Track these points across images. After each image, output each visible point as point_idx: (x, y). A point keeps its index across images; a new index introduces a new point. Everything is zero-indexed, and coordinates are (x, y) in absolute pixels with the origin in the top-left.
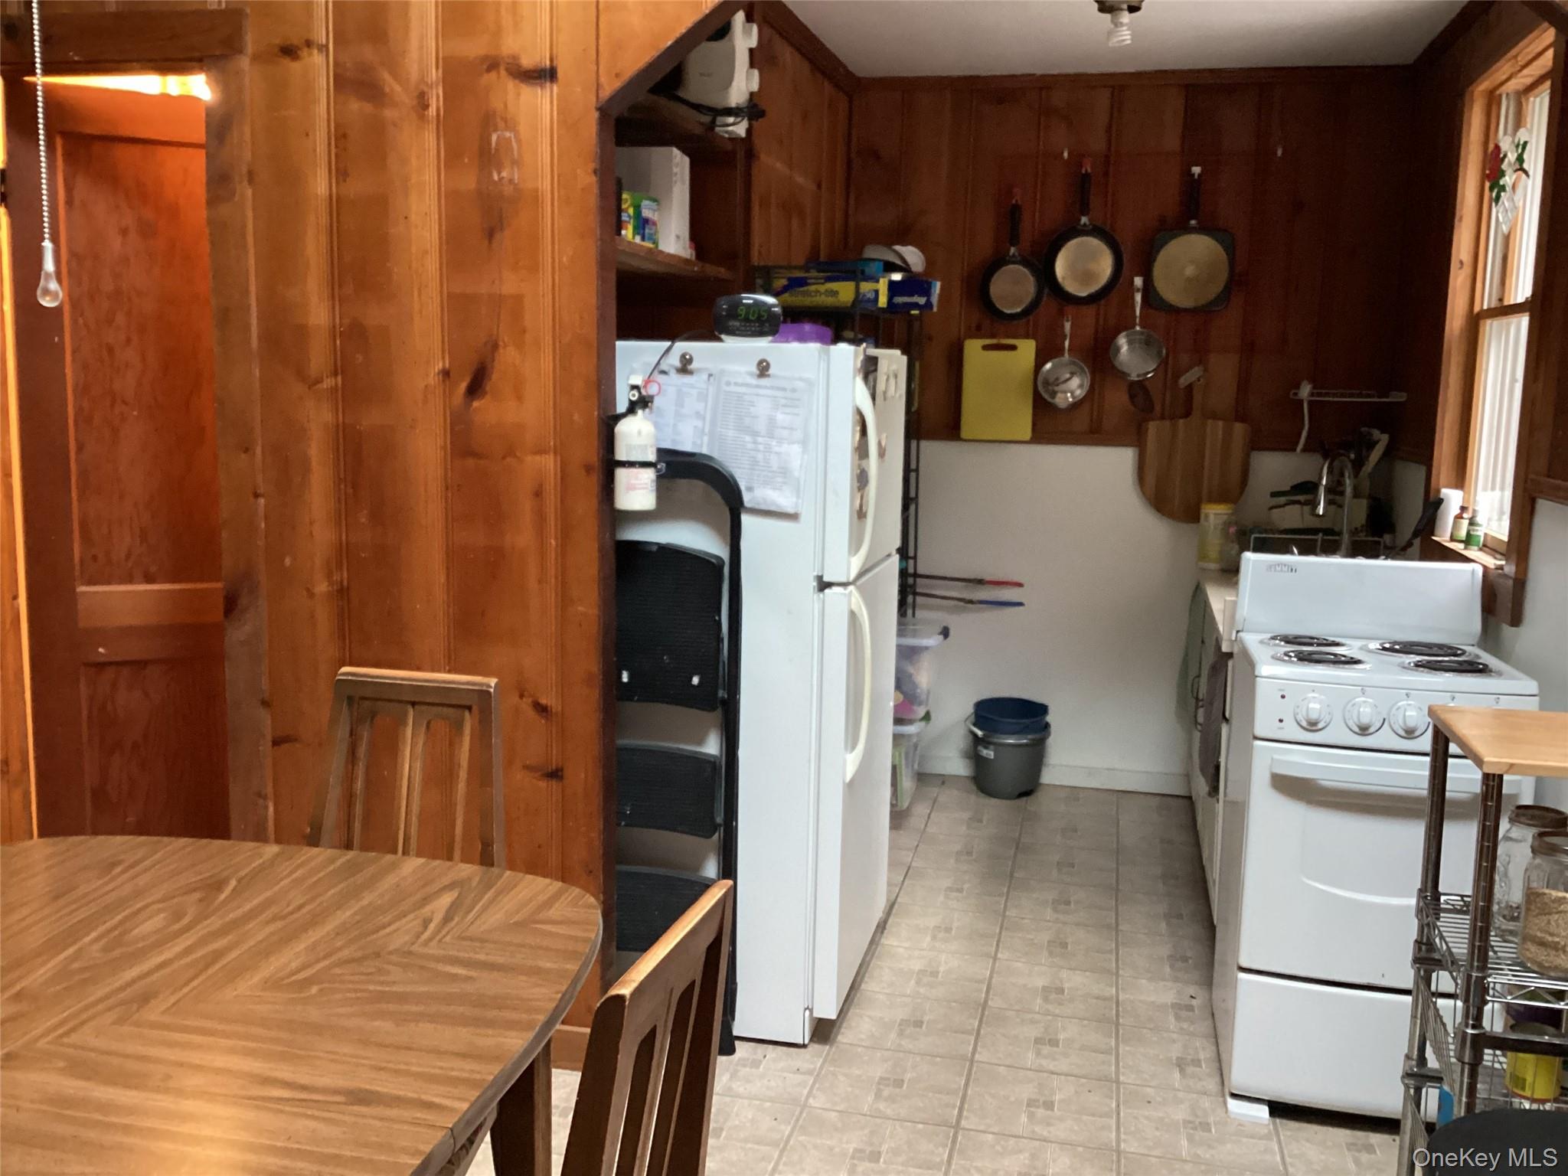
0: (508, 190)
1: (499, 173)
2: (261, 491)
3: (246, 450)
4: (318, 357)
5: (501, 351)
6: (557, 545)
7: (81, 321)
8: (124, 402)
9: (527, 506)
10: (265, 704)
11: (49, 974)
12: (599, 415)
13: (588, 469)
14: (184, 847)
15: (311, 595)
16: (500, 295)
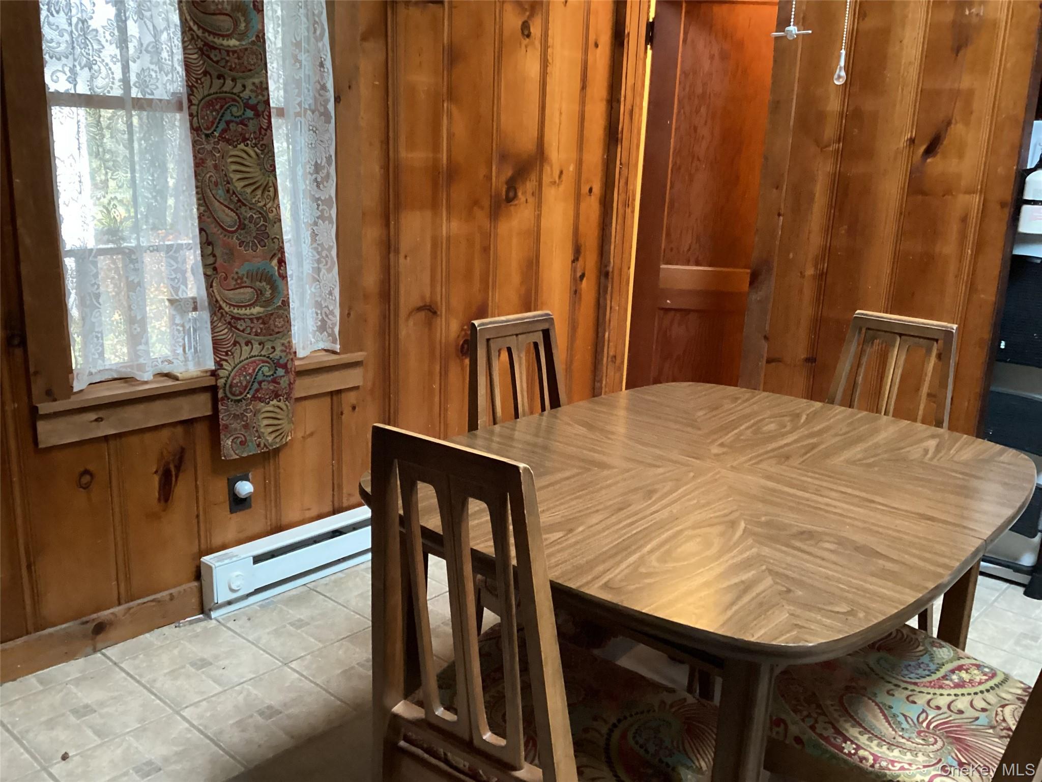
0: (975, 20)
1: (970, 10)
2: (782, 212)
3: (777, 188)
4: (830, 131)
5: (952, 126)
6: (972, 255)
7: (682, 111)
8: (699, 159)
9: (954, 228)
10: (766, 338)
11: (732, 438)
12: (1017, 169)
13: (1003, 205)
14: (767, 397)
15: (802, 275)
16: (959, 90)
